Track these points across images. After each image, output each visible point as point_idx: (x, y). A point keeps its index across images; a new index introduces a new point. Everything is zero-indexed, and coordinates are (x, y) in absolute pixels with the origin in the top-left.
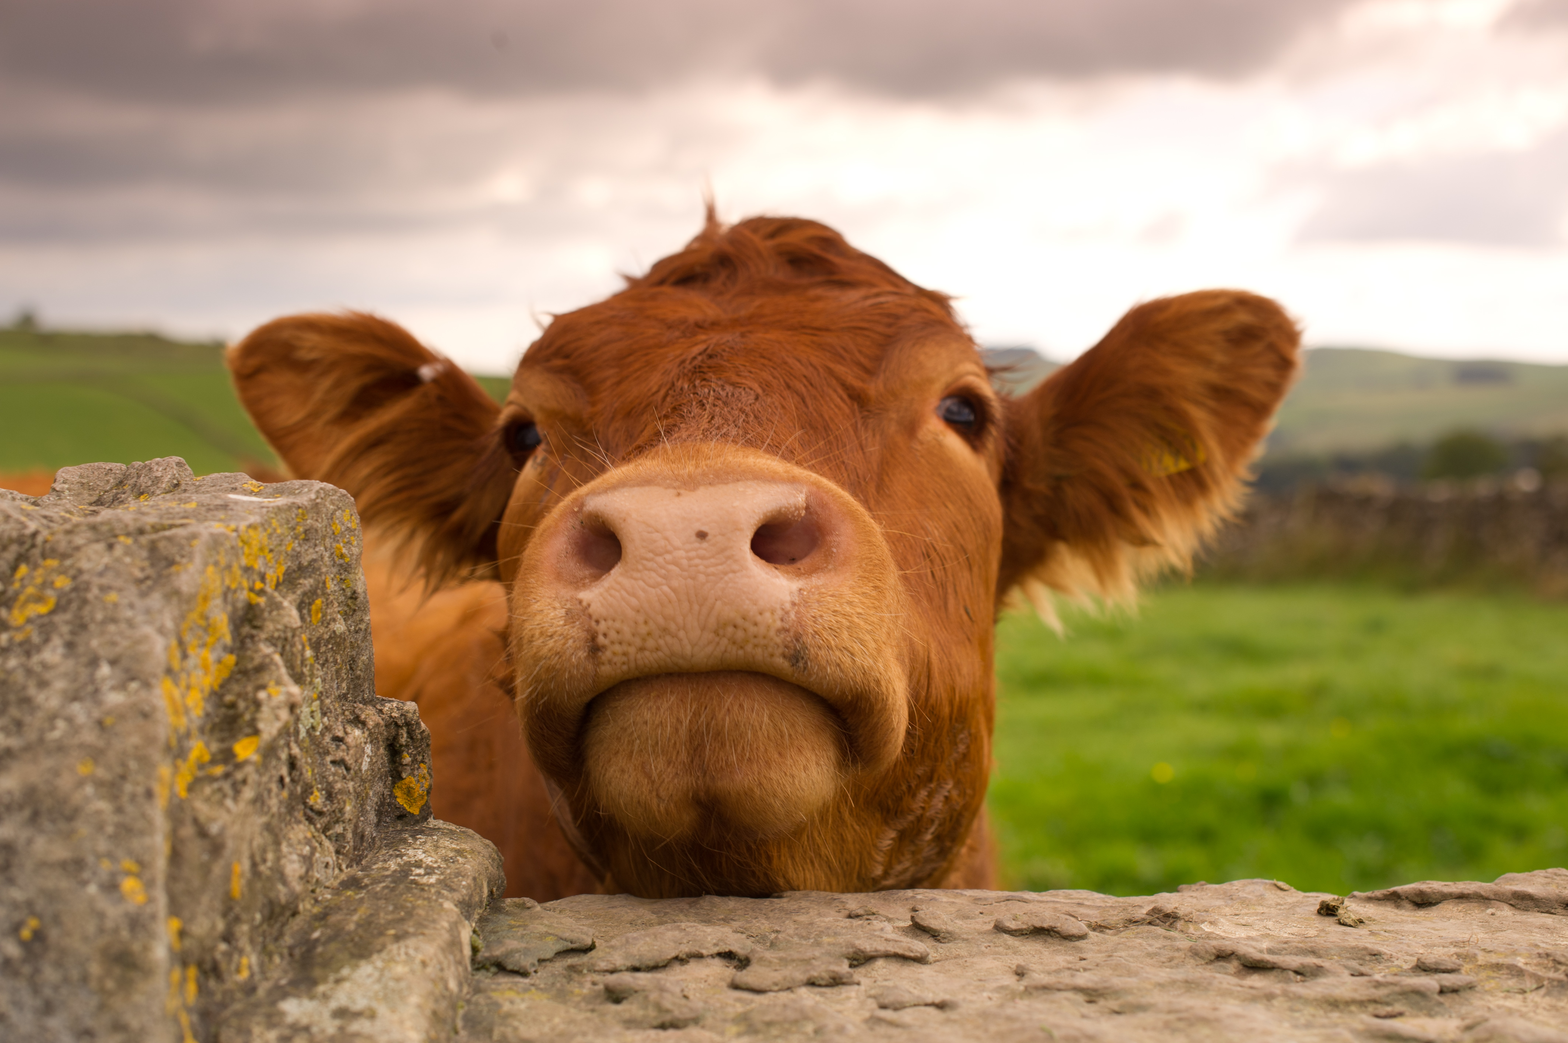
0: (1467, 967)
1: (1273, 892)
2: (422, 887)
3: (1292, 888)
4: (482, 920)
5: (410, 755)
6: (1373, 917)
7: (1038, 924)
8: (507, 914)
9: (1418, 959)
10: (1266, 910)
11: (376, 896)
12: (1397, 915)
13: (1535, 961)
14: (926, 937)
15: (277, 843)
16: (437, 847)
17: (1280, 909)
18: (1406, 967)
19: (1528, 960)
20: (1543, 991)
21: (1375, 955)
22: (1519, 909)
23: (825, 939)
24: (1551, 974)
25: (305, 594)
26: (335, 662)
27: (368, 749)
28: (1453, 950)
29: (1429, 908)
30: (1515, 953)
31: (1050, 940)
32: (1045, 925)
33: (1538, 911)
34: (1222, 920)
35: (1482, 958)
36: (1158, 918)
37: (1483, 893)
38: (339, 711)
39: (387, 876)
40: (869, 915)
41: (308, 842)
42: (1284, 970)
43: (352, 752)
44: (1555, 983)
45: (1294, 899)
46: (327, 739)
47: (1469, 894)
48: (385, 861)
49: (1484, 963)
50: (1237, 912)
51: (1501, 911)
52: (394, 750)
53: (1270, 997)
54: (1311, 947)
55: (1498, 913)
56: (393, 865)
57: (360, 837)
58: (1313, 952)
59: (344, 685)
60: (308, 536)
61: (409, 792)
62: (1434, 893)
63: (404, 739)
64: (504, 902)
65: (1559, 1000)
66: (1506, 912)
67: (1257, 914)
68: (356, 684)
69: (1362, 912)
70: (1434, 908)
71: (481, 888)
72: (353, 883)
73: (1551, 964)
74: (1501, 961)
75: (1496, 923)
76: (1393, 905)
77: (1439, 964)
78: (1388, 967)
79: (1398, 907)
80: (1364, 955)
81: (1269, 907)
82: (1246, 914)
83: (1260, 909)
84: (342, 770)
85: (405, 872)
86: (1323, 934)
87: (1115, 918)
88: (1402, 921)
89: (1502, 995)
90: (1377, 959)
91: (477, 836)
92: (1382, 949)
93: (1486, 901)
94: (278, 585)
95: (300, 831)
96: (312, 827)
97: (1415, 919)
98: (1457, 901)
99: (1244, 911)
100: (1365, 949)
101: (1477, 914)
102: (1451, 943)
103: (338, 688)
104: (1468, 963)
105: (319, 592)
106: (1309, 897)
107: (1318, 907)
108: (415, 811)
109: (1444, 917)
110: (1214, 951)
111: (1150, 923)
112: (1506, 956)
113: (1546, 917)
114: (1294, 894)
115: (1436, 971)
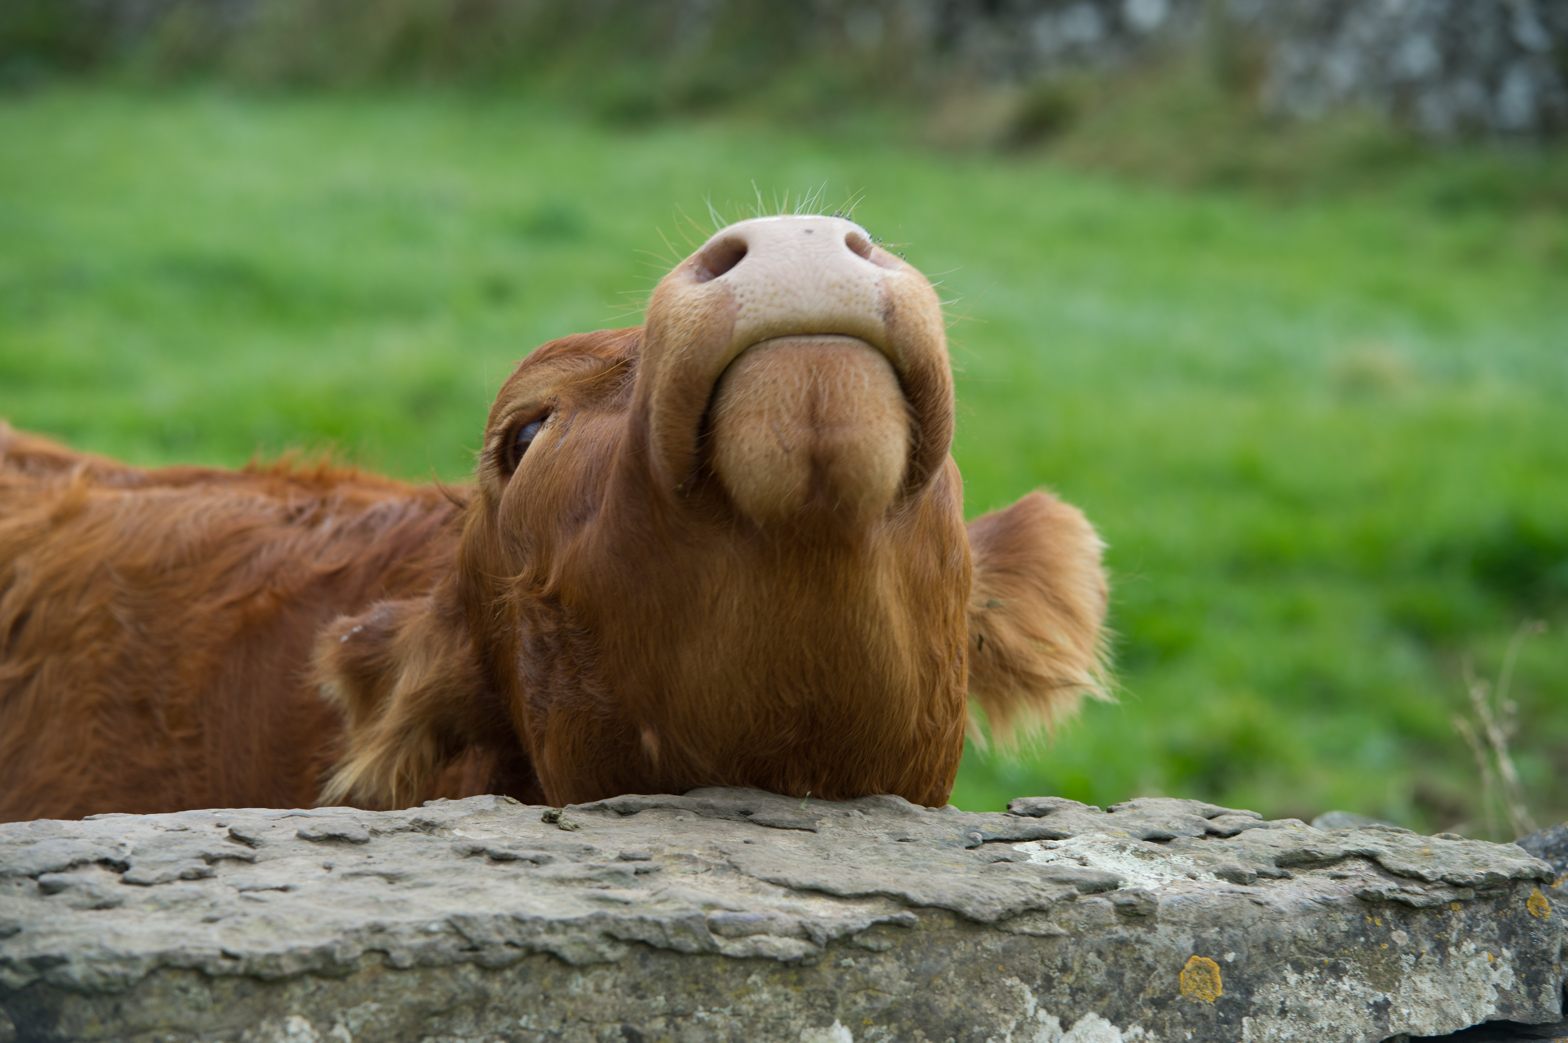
0: (656, 857)
6: (587, 823)
7: (330, 833)
9: (621, 852)
10: (500, 818)
12: (604, 821)
13: (706, 852)
17: (513, 819)
18: (611, 857)
19: (701, 852)
20: (710, 872)
21: (589, 850)
22: (702, 816)
24: (718, 861)
28: (646, 845)
29: (630, 815)
30: (692, 847)
31: (341, 844)
32: (336, 833)
33: (717, 818)
34: (468, 827)
35: (667, 851)
36: (421, 826)
37: (674, 804)
42: (524, 860)
44: (719, 867)
45: (525, 811)
47: (662, 805)
49: (668, 854)
50: (483, 821)
53: (516, 877)
54: (541, 844)
58: (543, 848)
62: (635, 804)
65: (721, 878)
66: (692, 818)
69: (577, 819)
70: (634, 816)
73: (718, 854)
74: (681, 853)
75: (683, 827)
76: (602, 814)
77: (636, 854)
78: (598, 857)
79: (605, 815)
80: (581, 850)
81: (504, 816)
83: (496, 819)
86: (547, 836)
87: (384, 827)
88: (608, 826)
89: (681, 875)
90: (590, 852)
92: (595, 845)
93: (676, 810)
97: (616, 824)
98: (653, 810)
99: (488, 821)
100: (581, 846)
101: (668, 820)
102: (646, 841)
104: (657, 854)
106: (542, 809)
107: (543, 816)
109: (641, 823)
110: (470, 848)
111: (414, 830)
112: (686, 849)
114: (522, 807)
115: (633, 859)
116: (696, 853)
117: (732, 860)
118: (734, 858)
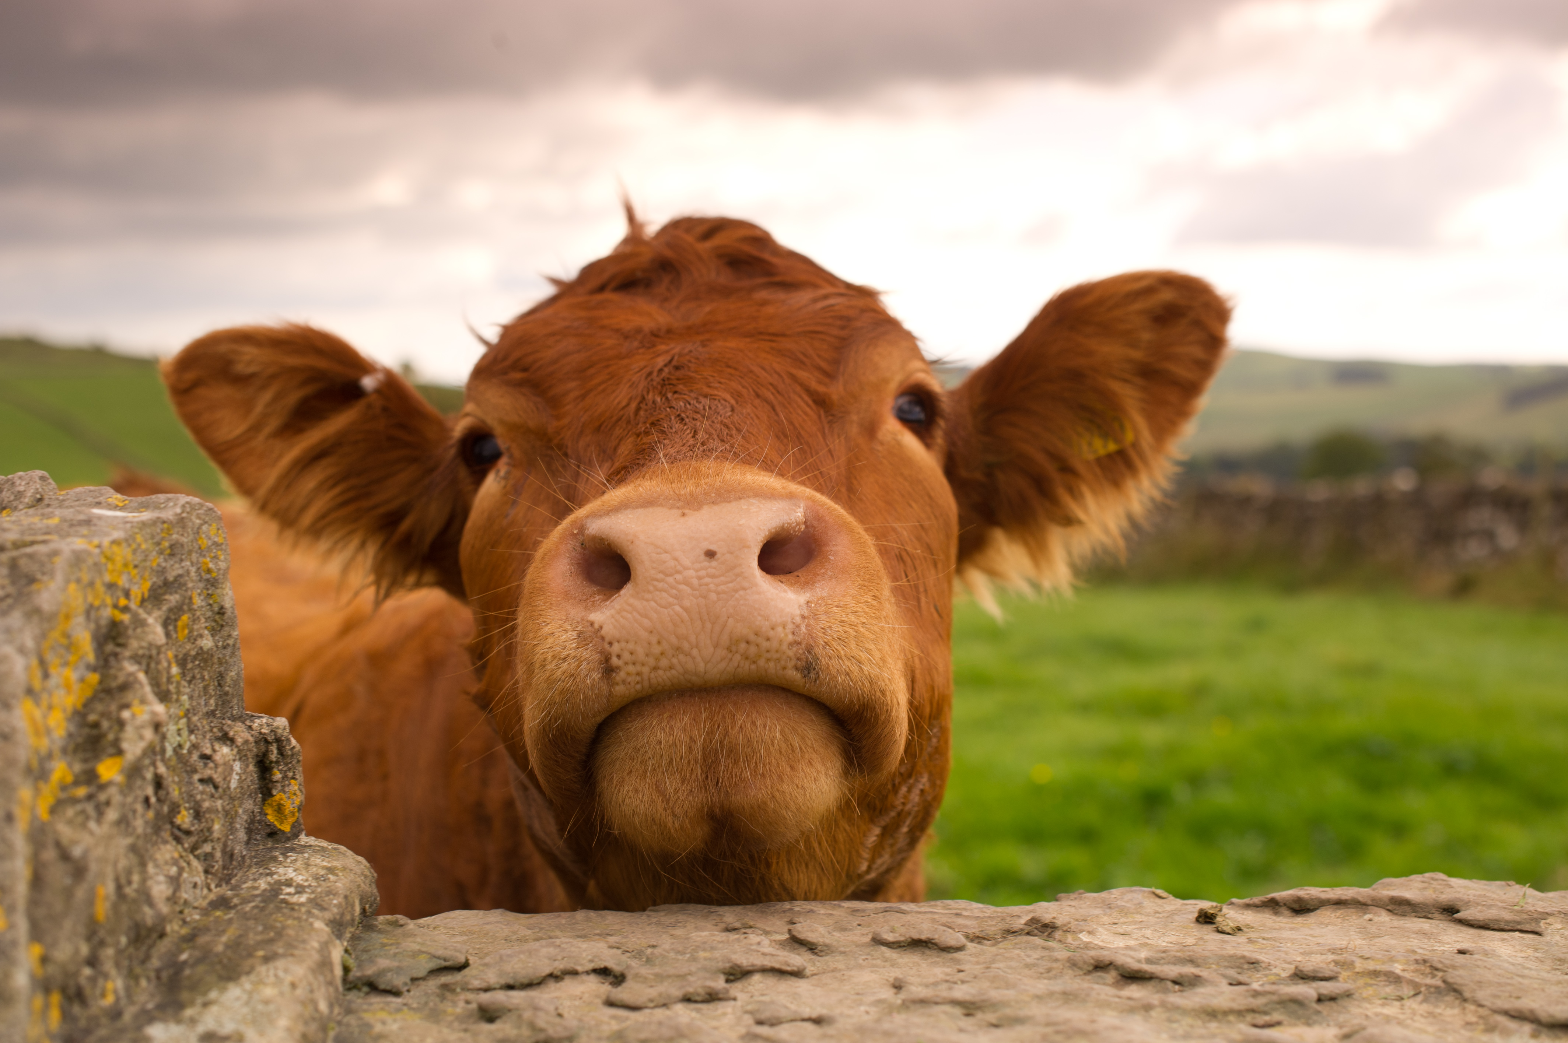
0: (1344, 974)
1: (1152, 900)
2: (291, 907)
3: (1171, 896)
4: (354, 938)
5: (280, 771)
6: (1252, 925)
7: (916, 936)
8: (380, 931)
9: (1296, 967)
10: (1144, 918)
11: (245, 916)
12: (1275, 922)
13: (1412, 968)
14: (803, 950)
15: (143, 865)
16: (307, 865)
17: (1158, 918)
18: (1284, 975)
19: (1405, 967)
20: (1420, 998)
21: (1253, 963)
22: (1396, 914)
23: (702, 954)
24: (1429, 981)
25: (170, 610)
26: (203, 679)
27: (237, 766)
28: (1331, 957)
29: (1307, 914)
30: (1392, 960)
31: (927, 952)
32: (923, 937)
33: (1416, 916)
34: (1100, 929)
35: (1359, 965)
36: (1036, 928)
37: (1361, 899)
38: (207, 728)
39: (257, 896)
40: (746, 928)
41: (175, 862)
42: (1162, 980)
43: (220, 770)
44: (1432, 990)
45: (1173, 907)
46: (195, 756)
47: (1346, 900)
48: (255, 880)
49: (1361, 970)
50: (1116, 921)
51: (1379, 916)
52: (264, 767)
53: (1148, 1008)
54: (1189, 956)
55: (1376, 919)
56: (263, 884)
57: (229, 855)
58: (1192, 961)
59: (212, 701)
60: (174, 551)
61: (279, 809)
62: (1312, 899)
63: (274, 755)
64: (376, 920)
65: (1436, 1006)
66: (1384, 917)
67: (1135, 923)
68: (224, 700)
69: (1240, 919)
70: (1312, 914)
71: (353, 906)
72: (223, 903)
73: (1428, 970)
74: (1379, 968)
75: (1373, 929)
76: (1271, 912)
77: (1317, 972)
78: (1266, 976)
79: (1276, 913)
80: (1242, 964)
81: (1148, 915)
82: (1125, 923)
83: (1139, 918)
84: (210, 789)
85: (275, 890)
86: (1201, 943)
87: (993, 929)
88: (1280, 929)
89: (1380, 1002)
90: (1255, 968)
91: (350, 853)
92: (1261, 957)
93: (1364, 907)
94: (143, 601)
95: (167, 851)
96: (180, 847)
97: (1293, 925)
98: (1335, 907)
99: (1123, 920)
100: (1243, 957)
101: (1354, 919)
102: (1329, 950)
103: (206, 705)
104: (1345, 970)
105: (185, 607)
106: (1187, 904)
107: (1196, 915)
108: (286, 828)
109: (1322, 923)
110: (1092, 961)
111: (1028, 934)
112: (1384, 963)
113: (1423, 922)
114: (1173, 902)
115: (1314, 979)
117: (1450, 980)
118: (1454, 977)
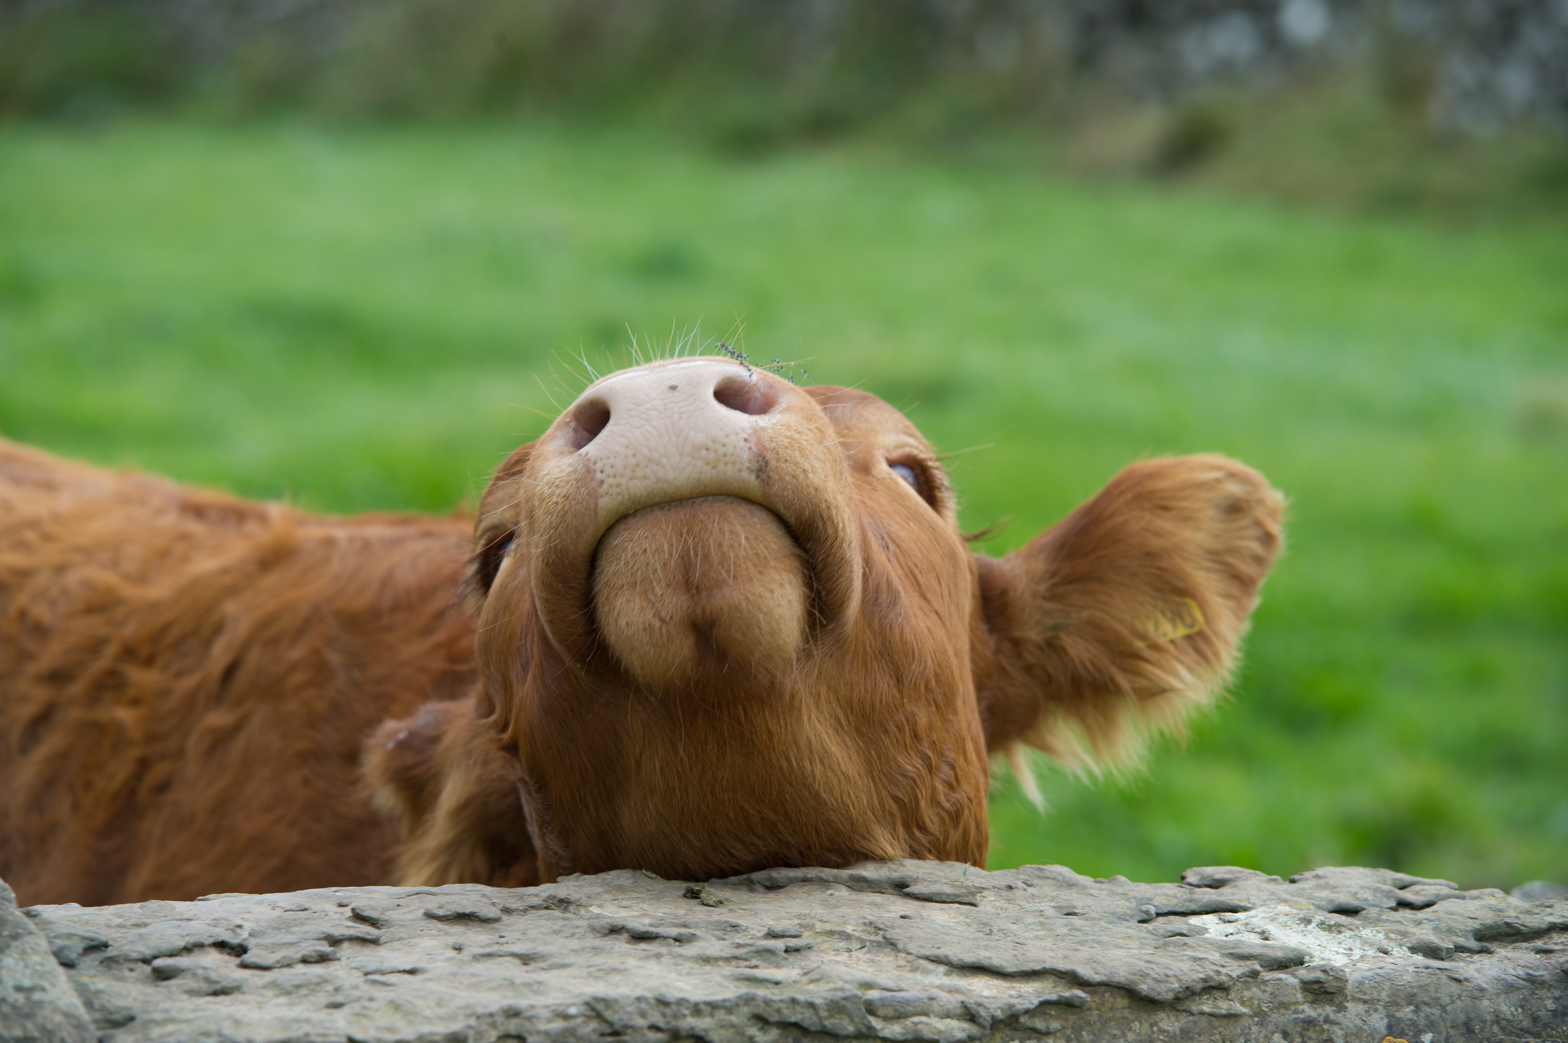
0: (806, 934)
6: (732, 899)
7: (460, 911)
9: (769, 929)
10: (639, 895)
12: (750, 897)
13: (861, 929)
17: (651, 894)
18: (759, 935)
19: (855, 928)
20: (865, 950)
21: (734, 927)
22: (855, 890)
24: (873, 938)
28: (796, 921)
29: (778, 890)
30: (845, 922)
31: (473, 922)
32: (468, 912)
33: (873, 891)
34: (607, 904)
35: (819, 926)
36: (556, 903)
37: (824, 878)
42: (666, 938)
44: (875, 944)
45: (663, 886)
47: (812, 878)
49: (820, 931)
50: (615, 897)
53: (658, 956)
54: (684, 922)
55: (837, 894)
58: (686, 925)
62: (783, 878)
65: (877, 956)
66: (842, 892)
67: (632, 899)
69: (723, 895)
70: (782, 890)
73: (873, 930)
74: (834, 929)
75: (831, 902)
77: (785, 931)
78: (745, 936)
79: (751, 890)
80: (726, 927)
81: (641, 893)
82: (623, 899)
86: (690, 913)
87: (515, 905)
88: (755, 902)
89: (834, 953)
90: (736, 930)
92: (741, 922)
93: (826, 884)
97: (766, 899)
98: (801, 884)
99: (621, 896)
100: (726, 922)
101: (818, 894)
102: (795, 917)
104: (808, 931)
106: (676, 885)
107: (685, 891)
109: (789, 898)
110: (608, 926)
111: (548, 908)
112: (838, 925)
113: (877, 896)
115: (783, 936)
116: (849, 929)
117: (889, 936)
118: (891, 934)
